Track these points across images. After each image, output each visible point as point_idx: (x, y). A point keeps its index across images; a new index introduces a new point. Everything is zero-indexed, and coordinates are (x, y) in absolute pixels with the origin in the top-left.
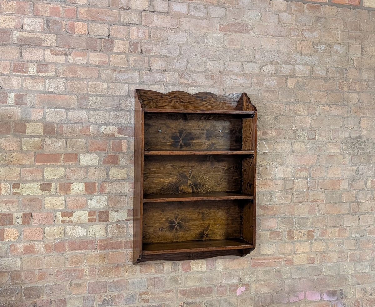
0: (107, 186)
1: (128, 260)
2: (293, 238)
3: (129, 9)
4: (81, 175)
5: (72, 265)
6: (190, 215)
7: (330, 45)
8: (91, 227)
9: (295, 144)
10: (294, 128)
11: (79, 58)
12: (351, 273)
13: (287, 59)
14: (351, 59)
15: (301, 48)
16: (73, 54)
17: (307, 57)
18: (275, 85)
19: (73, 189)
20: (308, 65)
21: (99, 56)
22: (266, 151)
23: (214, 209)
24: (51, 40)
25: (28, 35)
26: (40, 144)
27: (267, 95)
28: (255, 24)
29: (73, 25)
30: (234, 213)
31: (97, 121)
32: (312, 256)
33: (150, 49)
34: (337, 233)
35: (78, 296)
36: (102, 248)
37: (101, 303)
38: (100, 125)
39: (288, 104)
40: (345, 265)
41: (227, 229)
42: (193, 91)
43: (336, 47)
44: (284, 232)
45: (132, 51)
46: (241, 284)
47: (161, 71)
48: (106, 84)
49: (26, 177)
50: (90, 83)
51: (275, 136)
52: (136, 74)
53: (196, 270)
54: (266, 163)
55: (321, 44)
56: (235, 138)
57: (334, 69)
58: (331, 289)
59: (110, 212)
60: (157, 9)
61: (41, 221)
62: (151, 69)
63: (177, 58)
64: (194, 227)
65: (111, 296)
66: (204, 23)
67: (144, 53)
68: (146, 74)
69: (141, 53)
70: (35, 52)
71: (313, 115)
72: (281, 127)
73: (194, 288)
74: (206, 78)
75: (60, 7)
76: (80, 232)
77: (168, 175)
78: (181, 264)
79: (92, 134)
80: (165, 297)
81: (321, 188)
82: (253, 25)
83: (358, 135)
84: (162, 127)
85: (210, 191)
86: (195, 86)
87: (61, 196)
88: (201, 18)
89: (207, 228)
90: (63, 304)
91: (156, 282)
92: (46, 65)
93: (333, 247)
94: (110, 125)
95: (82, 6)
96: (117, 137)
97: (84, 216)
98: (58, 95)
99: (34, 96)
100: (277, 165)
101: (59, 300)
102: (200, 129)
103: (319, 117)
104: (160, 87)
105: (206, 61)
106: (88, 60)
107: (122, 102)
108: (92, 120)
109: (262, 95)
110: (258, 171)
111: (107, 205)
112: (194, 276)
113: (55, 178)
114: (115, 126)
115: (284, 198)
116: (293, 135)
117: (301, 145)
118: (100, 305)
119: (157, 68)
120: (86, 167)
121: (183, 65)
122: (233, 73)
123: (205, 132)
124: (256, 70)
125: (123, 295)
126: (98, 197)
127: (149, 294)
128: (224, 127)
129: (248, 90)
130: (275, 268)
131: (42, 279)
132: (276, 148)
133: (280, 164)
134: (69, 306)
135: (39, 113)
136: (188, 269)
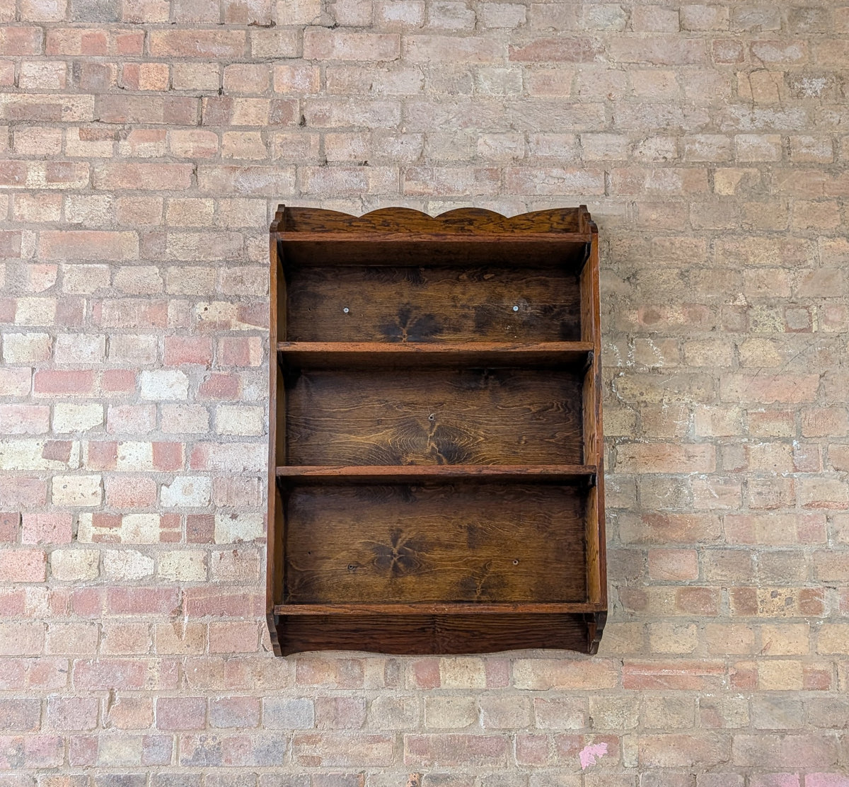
0: (211, 451)
1: (263, 646)
2: (755, 610)
3: (273, 24)
4: (145, 423)
5: (117, 651)
6: (435, 531)
7: (841, 78)
8: (166, 554)
9: (745, 345)
10: (741, 301)
11: (146, 144)
13: (709, 119)
15: (751, 89)
16: (132, 135)
17: (770, 113)
18: (677, 188)
19: (123, 458)
20: (774, 131)
21: (196, 137)
22: (658, 365)
23: (503, 519)
24: (83, 106)
25: (30, 100)
26: (46, 348)
27: (654, 217)
28: (612, 37)
29: (135, 72)
30: (563, 532)
31: (187, 292)
32: (819, 667)
33: (325, 114)
35: (130, 732)
36: (195, 609)
37: (190, 758)
38: (193, 300)
39: (719, 237)
41: (542, 576)
44: (723, 592)
45: (279, 121)
46: (592, 735)
47: (353, 164)
48: (212, 202)
49: (11, 426)
50: (172, 200)
51: (681, 325)
52: (288, 176)
53: (454, 684)
54: (658, 398)
55: (813, 75)
59: (218, 518)
60: (342, 20)
61: (42, 534)
62: (327, 162)
63: (397, 132)
64: (446, 565)
65: (217, 741)
66: (468, 44)
67: (309, 124)
68: (313, 173)
69: (301, 124)
70: (44, 135)
71: (799, 264)
72: (701, 300)
73: (451, 736)
74: (476, 178)
75: (105, 33)
76: (138, 567)
77: (369, 424)
78: (414, 666)
79: (172, 323)
80: (367, 756)
81: (837, 469)
82: (605, 41)
86: (445, 200)
87: (93, 473)
88: (460, 33)
89: (485, 569)
90: (89, 751)
91: (340, 711)
92: (68, 165)
94: (218, 300)
95: (156, 27)
96: (237, 329)
97: (148, 526)
98: (92, 232)
99: (38, 236)
100: (691, 402)
101: (80, 739)
102: (459, 305)
103: (820, 270)
104: (350, 204)
105: (475, 135)
106: (168, 148)
107: (253, 243)
108: (172, 289)
109: (640, 215)
110: (634, 417)
111: (210, 501)
112: (448, 702)
113: (80, 429)
114: (232, 303)
115: (719, 495)
116: (737, 320)
117: (767, 349)
118: (185, 761)
119: (341, 159)
120: (157, 404)
121: (411, 148)
122: (552, 162)
123: (472, 312)
124: (617, 151)
125: (249, 741)
126: (188, 480)
127: (321, 744)
128: (528, 299)
129: (597, 203)
130: (699, 694)
131: (41, 681)
132: (686, 356)
133: (701, 401)
134: (105, 757)
135: (46, 273)
136: (432, 682)
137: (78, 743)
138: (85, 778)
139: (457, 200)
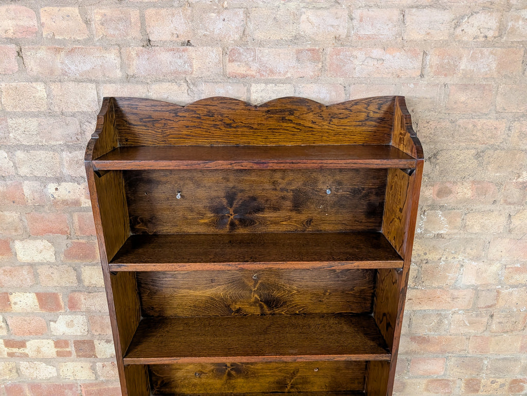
4: (26, 279)
8: (63, 364)
9: (517, 215)
18: (490, 70)
19: (15, 303)
22: (442, 232)
27: (463, 99)
36: (90, 395)
38: (43, 181)
41: (334, 377)
42: (263, 94)
44: (458, 381)
47: (175, 44)
48: (42, 85)
51: (468, 199)
54: (438, 257)
56: (365, 207)
59: (96, 342)
64: (266, 373)
68: (137, 55)
76: (45, 372)
77: (205, 282)
79: (29, 201)
84: (184, 184)
85: (301, 312)
86: (267, 82)
89: (294, 374)
94: (65, 181)
97: (49, 348)
100: (463, 260)
104: (176, 87)
105: (298, 10)
108: (24, 171)
109: (451, 97)
110: (417, 271)
114: (79, 184)
115: (470, 324)
119: (164, 38)
120: (32, 265)
121: (233, 25)
122: (373, 42)
123: (290, 194)
126: (69, 318)
128: (340, 183)
129: (412, 86)
132: (467, 224)
133: (471, 259)
139: (278, 83)
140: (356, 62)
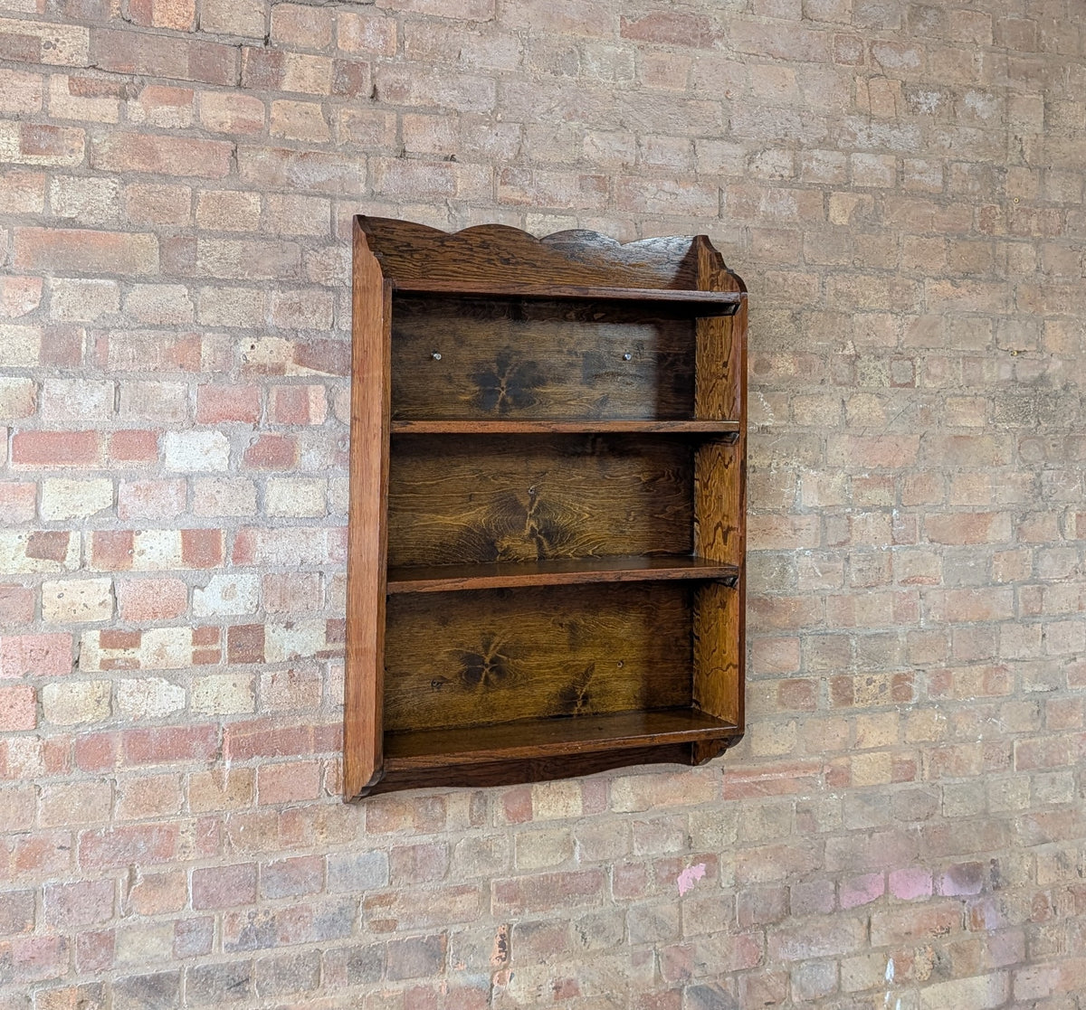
0: (259, 539)
1: (326, 790)
2: (851, 700)
4: (171, 504)
5: (138, 815)
6: (533, 632)
7: (954, 94)
8: (202, 680)
9: (852, 400)
10: (850, 351)
11: (166, 108)
12: (1021, 808)
13: (827, 132)
14: (1016, 137)
15: (870, 98)
16: (146, 93)
17: (886, 128)
18: (792, 213)
19: (142, 553)
20: (890, 152)
21: (235, 103)
22: (768, 424)
23: (609, 613)
24: (71, 43)
26: (28, 398)
27: (768, 246)
28: (732, 19)
30: (670, 625)
31: (227, 322)
32: (906, 757)
33: (403, 87)
34: (979, 682)
35: (157, 918)
36: (239, 751)
37: (237, 941)
38: (235, 333)
39: (832, 275)
40: (1005, 782)
41: (647, 679)
42: (541, 226)
43: (972, 100)
44: (822, 683)
45: (345, 91)
46: (691, 856)
47: (437, 159)
48: (257, 198)
50: (203, 192)
51: (791, 377)
52: (356, 167)
53: (548, 814)
54: (767, 462)
55: (930, 87)
56: (672, 381)
57: (966, 167)
58: (964, 860)
59: (268, 629)
61: (29, 663)
62: (404, 151)
63: (490, 120)
64: (544, 674)
65: (271, 916)
67: (383, 98)
68: (389, 167)
69: (372, 97)
70: (16, 82)
71: (906, 308)
72: (812, 348)
73: (543, 876)
74: (582, 187)
76: (165, 700)
77: (460, 500)
78: (503, 797)
79: (207, 365)
80: (449, 911)
81: (932, 541)
82: (725, 23)
83: (1036, 375)
84: (443, 340)
85: (597, 552)
86: (545, 212)
87: (99, 575)
89: (586, 676)
90: (103, 950)
91: (418, 862)
92: (53, 130)
93: (969, 727)
94: (269, 335)
96: (294, 374)
97: (177, 643)
98: (91, 231)
99: (11, 233)
100: (799, 467)
101: (90, 935)
102: (565, 350)
103: (925, 317)
104: (434, 211)
105: (580, 131)
106: (196, 116)
107: (312, 258)
108: (208, 317)
109: (754, 243)
111: (257, 606)
112: (541, 837)
113: (81, 513)
114: (287, 340)
115: (822, 573)
116: (846, 371)
117: (872, 405)
118: (231, 947)
119: (424, 149)
120: (187, 478)
121: (507, 142)
122: (664, 173)
123: (580, 360)
124: (733, 164)
125: (310, 911)
126: (228, 579)
127: (396, 903)
128: (640, 346)
129: (710, 226)
130: (795, 798)
131: (33, 864)
132: (795, 413)
133: (808, 466)
134: (125, 955)
135: (26, 290)
136: (522, 815)
137: (87, 941)
138: (99, 986)
139: (559, 214)
140: (646, 194)
